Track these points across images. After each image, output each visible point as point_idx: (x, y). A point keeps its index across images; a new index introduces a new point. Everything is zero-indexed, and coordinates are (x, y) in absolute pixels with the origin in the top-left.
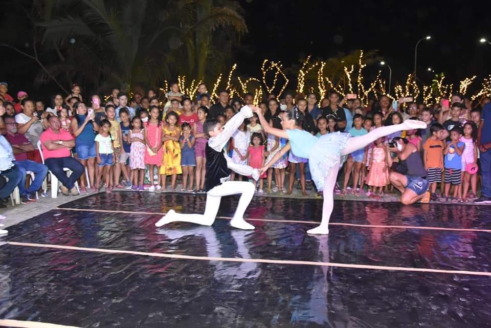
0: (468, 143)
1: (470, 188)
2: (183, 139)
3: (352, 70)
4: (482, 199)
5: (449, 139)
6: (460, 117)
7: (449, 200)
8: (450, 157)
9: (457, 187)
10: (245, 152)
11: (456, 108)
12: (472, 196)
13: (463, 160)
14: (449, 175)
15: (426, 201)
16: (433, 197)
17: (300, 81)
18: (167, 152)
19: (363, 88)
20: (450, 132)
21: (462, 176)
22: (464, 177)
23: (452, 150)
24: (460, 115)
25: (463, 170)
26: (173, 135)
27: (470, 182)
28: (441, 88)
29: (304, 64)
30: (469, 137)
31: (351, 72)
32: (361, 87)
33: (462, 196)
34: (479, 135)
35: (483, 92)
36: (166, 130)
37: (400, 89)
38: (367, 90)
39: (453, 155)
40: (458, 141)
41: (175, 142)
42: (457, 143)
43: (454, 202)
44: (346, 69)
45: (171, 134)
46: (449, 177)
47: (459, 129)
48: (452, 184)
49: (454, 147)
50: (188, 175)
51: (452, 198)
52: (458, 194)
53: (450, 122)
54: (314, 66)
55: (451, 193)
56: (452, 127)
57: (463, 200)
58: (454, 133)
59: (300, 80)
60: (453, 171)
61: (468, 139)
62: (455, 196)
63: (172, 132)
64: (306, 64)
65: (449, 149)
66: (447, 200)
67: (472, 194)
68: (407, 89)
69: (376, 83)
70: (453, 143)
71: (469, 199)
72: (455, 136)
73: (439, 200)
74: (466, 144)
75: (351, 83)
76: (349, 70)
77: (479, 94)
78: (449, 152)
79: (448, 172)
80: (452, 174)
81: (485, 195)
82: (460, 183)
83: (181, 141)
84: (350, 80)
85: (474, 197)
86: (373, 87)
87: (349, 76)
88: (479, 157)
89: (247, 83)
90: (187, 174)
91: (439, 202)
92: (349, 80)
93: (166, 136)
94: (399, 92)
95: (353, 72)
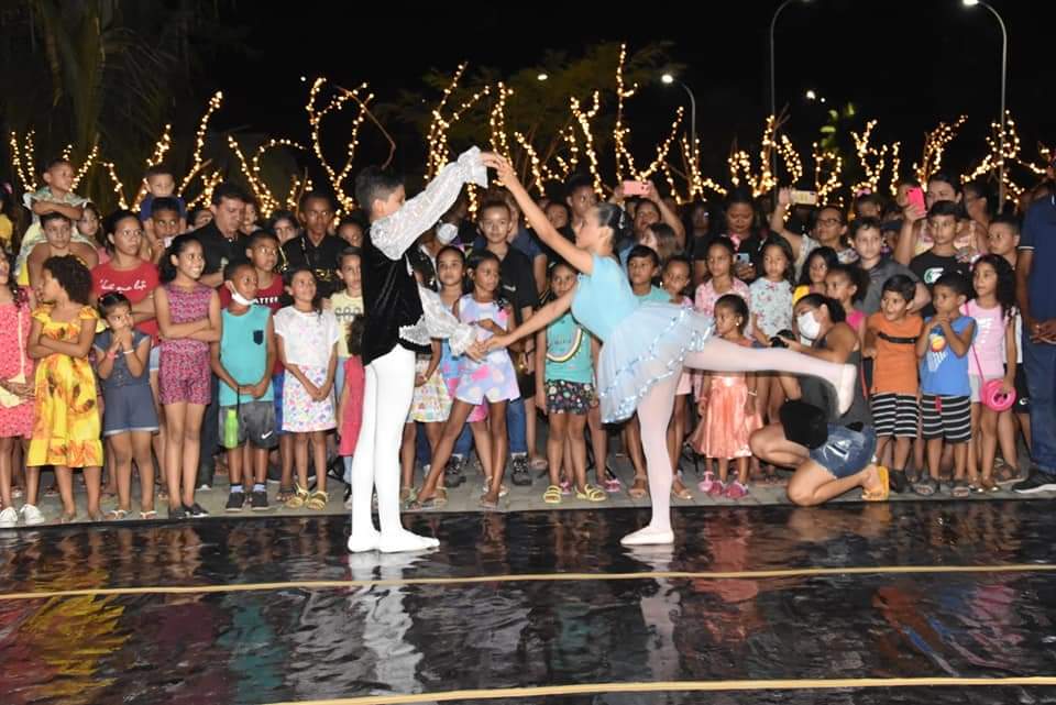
0: (988, 320)
1: (999, 451)
2: (107, 346)
3: (596, 107)
4: (1035, 480)
5: (929, 311)
6: (958, 245)
7: (943, 488)
8: (936, 361)
9: (961, 446)
10: (324, 377)
11: (941, 219)
12: (1006, 474)
13: (972, 370)
14: (938, 413)
15: (879, 495)
16: (897, 481)
17: (436, 147)
18: (52, 391)
19: (630, 162)
20: (931, 288)
21: (973, 416)
22: (979, 418)
23: (937, 341)
24: (956, 235)
25: (975, 398)
26: (68, 336)
27: (996, 433)
28: (865, 156)
29: (447, 91)
30: (991, 299)
31: (591, 114)
32: (624, 160)
33: (980, 476)
34: (1021, 293)
35: (989, 163)
36: (43, 317)
37: (745, 163)
38: (645, 171)
39: (942, 356)
40: (955, 316)
41: (78, 362)
42: (951, 321)
43: (960, 492)
44: (576, 105)
45: (62, 332)
46: (939, 420)
47: (960, 279)
48: (945, 441)
49: (942, 333)
50: (133, 461)
51: (954, 483)
52: (966, 471)
53: (929, 259)
54: (476, 97)
55: (948, 469)
56: (935, 274)
57: (984, 486)
58: (944, 290)
59: (433, 143)
60: (945, 402)
61: (987, 307)
62: (959, 475)
63: (65, 326)
64: (453, 90)
65: (929, 341)
66: (938, 488)
67: (1006, 466)
68: (765, 162)
69: (669, 146)
70: (941, 319)
71: (998, 483)
72: (946, 300)
73: (912, 490)
74: (980, 322)
75: (594, 149)
76: (585, 108)
77: (980, 170)
78: (929, 347)
79: (933, 406)
80: (944, 410)
81: (1043, 468)
82: (969, 437)
83: (101, 353)
84: (590, 138)
85: (1014, 477)
86: (660, 158)
87: (586, 126)
88: (1020, 360)
89: (262, 157)
90: (130, 459)
91: (913, 497)
92: (586, 137)
93: (44, 340)
94: (741, 173)
95: (598, 112)
